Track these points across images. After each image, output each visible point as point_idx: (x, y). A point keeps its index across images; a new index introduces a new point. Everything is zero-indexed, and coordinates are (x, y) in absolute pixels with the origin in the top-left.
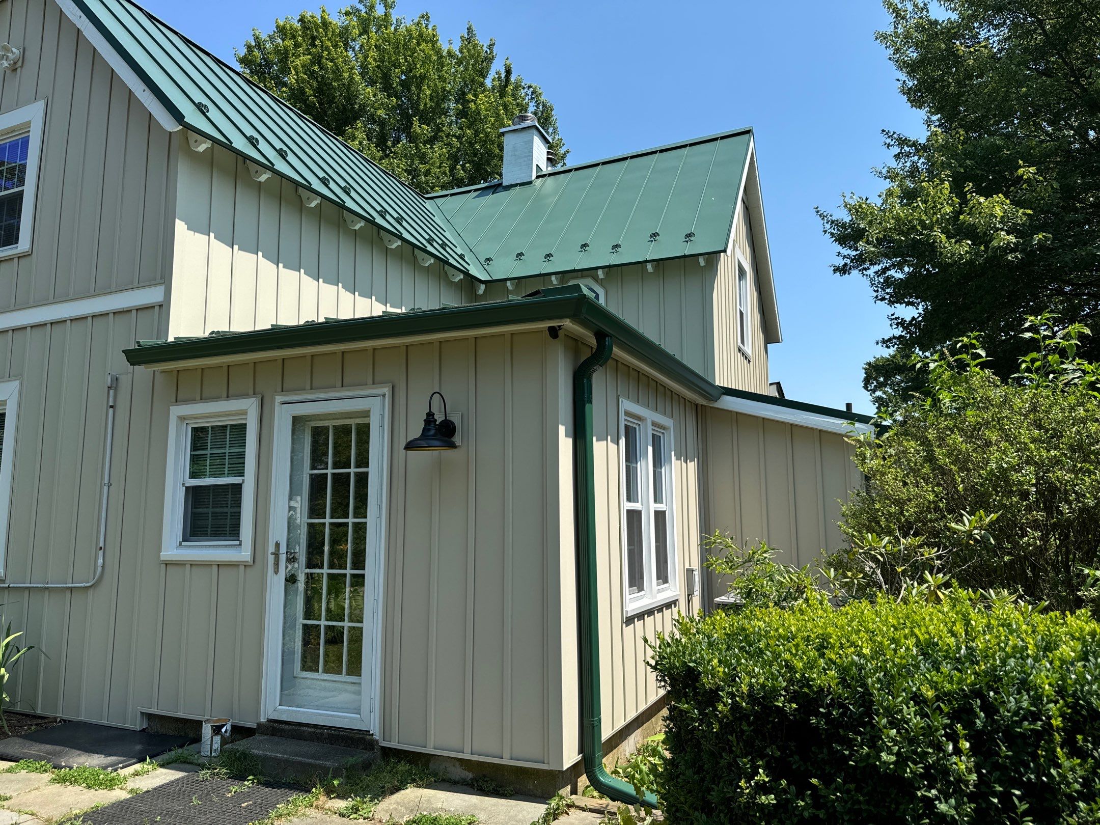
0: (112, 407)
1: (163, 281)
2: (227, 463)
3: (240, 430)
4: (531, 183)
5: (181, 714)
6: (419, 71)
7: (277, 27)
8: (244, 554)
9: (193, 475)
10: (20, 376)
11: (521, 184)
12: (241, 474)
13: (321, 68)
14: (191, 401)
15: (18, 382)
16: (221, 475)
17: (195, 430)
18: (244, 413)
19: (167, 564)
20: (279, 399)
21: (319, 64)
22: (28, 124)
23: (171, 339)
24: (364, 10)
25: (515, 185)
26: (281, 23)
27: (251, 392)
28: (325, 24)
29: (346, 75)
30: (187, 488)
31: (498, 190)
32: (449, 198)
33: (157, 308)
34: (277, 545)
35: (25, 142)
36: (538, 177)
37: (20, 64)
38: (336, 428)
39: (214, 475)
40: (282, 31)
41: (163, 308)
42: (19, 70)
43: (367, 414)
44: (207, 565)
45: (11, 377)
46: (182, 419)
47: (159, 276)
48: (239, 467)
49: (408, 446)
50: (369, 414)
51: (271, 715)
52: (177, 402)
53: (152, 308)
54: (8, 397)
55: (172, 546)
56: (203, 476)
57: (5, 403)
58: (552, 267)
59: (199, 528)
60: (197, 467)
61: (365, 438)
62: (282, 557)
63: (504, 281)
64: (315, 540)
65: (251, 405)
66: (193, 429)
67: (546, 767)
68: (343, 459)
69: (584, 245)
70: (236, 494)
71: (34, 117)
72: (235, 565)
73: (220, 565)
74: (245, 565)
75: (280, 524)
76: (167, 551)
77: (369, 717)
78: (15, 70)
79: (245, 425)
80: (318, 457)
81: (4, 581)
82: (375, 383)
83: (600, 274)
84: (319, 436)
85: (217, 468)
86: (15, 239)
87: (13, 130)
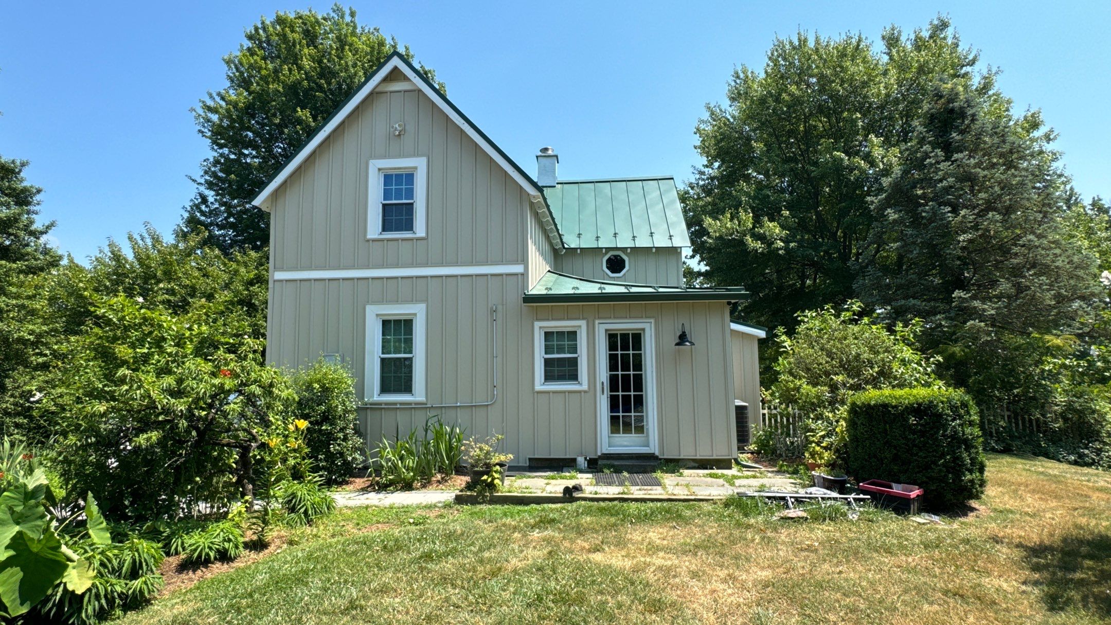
0: (495, 320)
1: (524, 262)
2: (567, 348)
3: (573, 335)
4: (555, 187)
5: (552, 457)
8: (585, 387)
9: (546, 353)
10: (426, 301)
11: (550, 187)
12: (576, 352)
14: (548, 320)
15: (423, 306)
16: (564, 353)
17: (546, 333)
18: (580, 327)
19: (538, 392)
20: (597, 322)
22: (414, 168)
23: (530, 292)
25: (546, 187)
27: (582, 318)
30: (545, 359)
33: (520, 275)
34: (603, 383)
35: (411, 177)
36: (557, 184)
37: (403, 133)
38: (621, 334)
39: (558, 353)
41: (524, 275)
44: (564, 392)
45: (418, 301)
46: (540, 327)
47: (522, 259)
48: (574, 349)
49: (677, 344)
50: (644, 330)
51: (605, 451)
52: (537, 320)
53: (516, 274)
54: (418, 312)
55: (540, 384)
56: (553, 353)
57: (415, 314)
58: (603, 244)
59: (549, 377)
60: (548, 350)
61: (637, 339)
62: (605, 388)
63: (577, 248)
64: (613, 381)
65: (583, 323)
66: (545, 333)
67: (730, 457)
68: (625, 347)
69: (615, 234)
70: (574, 362)
71: (419, 164)
72: (580, 392)
73: (570, 392)
74: (585, 392)
75: (603, 374)
76: (538, 387)
77: (653, 448)
78: (399, 135)
79: (576, 332)
80: (612, 346)
81: (426, 404)
82: (646, 317)
83: (629, 250)
84: (612, 338)
85: (560, 350)
86: (410, 228)
87: (399, 168)
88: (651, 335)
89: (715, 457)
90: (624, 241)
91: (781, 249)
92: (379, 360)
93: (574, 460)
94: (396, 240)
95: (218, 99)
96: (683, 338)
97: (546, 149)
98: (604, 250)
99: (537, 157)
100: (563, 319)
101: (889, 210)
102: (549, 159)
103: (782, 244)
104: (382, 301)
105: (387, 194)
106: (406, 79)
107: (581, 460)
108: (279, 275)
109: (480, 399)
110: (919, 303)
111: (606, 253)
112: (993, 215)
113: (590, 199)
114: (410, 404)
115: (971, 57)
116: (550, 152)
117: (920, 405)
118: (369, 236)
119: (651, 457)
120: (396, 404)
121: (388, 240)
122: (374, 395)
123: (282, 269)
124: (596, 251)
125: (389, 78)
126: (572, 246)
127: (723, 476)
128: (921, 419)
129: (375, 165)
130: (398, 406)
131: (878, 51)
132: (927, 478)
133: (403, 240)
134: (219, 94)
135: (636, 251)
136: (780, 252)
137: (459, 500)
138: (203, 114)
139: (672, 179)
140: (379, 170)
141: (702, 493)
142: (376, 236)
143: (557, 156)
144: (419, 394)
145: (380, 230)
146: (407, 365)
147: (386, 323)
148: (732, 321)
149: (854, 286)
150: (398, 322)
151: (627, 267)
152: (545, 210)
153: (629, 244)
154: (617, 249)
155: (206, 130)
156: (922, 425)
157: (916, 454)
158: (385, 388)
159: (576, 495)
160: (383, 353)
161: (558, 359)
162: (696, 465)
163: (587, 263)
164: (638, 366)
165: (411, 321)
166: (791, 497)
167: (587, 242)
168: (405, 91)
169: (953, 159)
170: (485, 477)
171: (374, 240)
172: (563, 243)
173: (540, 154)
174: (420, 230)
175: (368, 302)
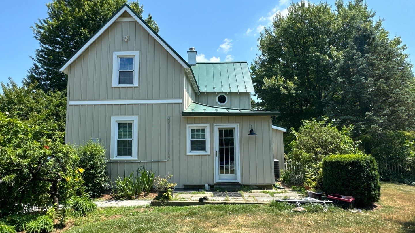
0: (169, 124)
1: (182, 98)
2: (201, 136)
3: (203, 130)
5: (194, 184)
8: (209, 153)
9: (192, 138)
10: (139, 115)
11: (193, 65)
12: (205, 138)
14: (192, 123)
15: (137, 117)
18: (207, 127)
19: (188, 156)
20: (214, 124)
22: (134, 56)
23: (185, 112)
27: (208, 123)
30: (191, 141)
34: (217, 151)
35: (132, 60)
37: (128, 40)
41: (182, 104)
44: (199, 156)
45: (135, 115)
46: (189, 127)
47: (180, 97)
48: (204, 136)
49: (249, 135)
50: (234, 128)
51: (217, 182)
52: (188, 124)
53: (179, 103)
54: (135, 120)
55: (189, 152)
56: (195, 138)
57: (133, 121)
58: (216, 90)
59: (193, 149)
61: (232, 132)
62: (218, 154)
63: (205, 92)
64: (221, 150)
65: (208, 125)
66: (191, 129)
67: (272, 184)
68: (226, 136)
69: (222, 86)
70: (204, 142)
71: (136, 54)
72: (206, 155)
73: (202, 155)
74: (209, 155)
75: (217, 148)
76: (188, 153)
77: (239, 180)
78: (127, 41)
79: (205, 129)
80: (221, 135)
81: (138, 161)
82: (236, 123)
83: (228, 93)
84: (221, 132)
85: (198, 137)
86: (131, 82)
87: (127, 56)
88: (238, 131)
89: (265, 184)
90: (226, 89)
91: (294, 93)
92: (117, 141)
93: (204, 186)
94: (125, 87)
95: (43, 22)
96: (252, 133)
97: (192, 49)
98: (217, 93)
99: (188, 52)
100: (199, 123)
101: (339, 78)
102: (193, 53)
103: (294, 91)
104: (118, 115)
105: (121, 67)
106: (130, 16)
107: (207, 186)
108: (71, 103)
109: (162, 158)
110: (352, 117)
111: (218, 95)
112: (382, 80)
113: (211, 70)
114: (131, 161)
115: (372, 14)
116: (193, 50)
117: (353, 161)
118: (113, 86)
119: (237, 184)
120: (124, 161)
121: (122, 88)
122: (114, 156)
123: (73, 100)
124: (214, 93)
125: (122, 16)
126: (203, 91)
127: (269, 192)
128: (354, 168)
129: (116, 54)
130: (125, 162)
131: (333, 10)
132: (356, 193)
133: (128, 87)
134: (44, 20)
135: (231, 93)
136: (294, 95)
137: (153, 204)
138: (37, 30)
139: (247, 62)
140: (118, 56)
141: (260, 200)
142: (116, 86)
143: (196, 52)
144: (135, 156)
145: (118, 83)
146: (130, 143)
147: (120, 125)
148: (272, 125)
149: (324, 110)
150: (125, 124)
151: (227, 101)
152: (192, 75)
153: (228, 90)
154: (222, 92)
155: (38, 37)
156: (354, 170)
157: (352, 183)
158: (119, 154)
159: (205, 201)
160: (119, 138)
161: (197, 141)
162: (257, 187)
163: (210, 99)
164: (232, 144)
165: (131, 124)
166: (299, 202)
167: (210, 90)
168: (130, 22)
169: (365, 56)
170: (165, 194)
171: (115, 88)
172: (199, 90)
173: (189, 50)
174: (136, 83)
175: (112, 115)
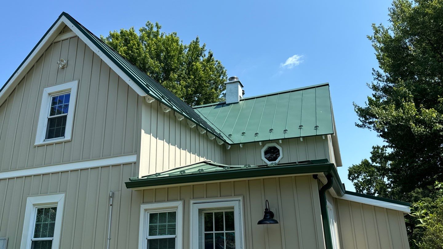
0: (111, 205)
1: (136, 153)
2: (167, 229)
3: (173, 215)
4: (238, 103)
6: (172, 53)
7: (110, 34)
9: (150, 235)
10: (65, 191)
11: (234, 103)
12: (174, 233)
13: (132, 52)
14: (151, 202)
15: (64, 194)
16: (165, 234)
18: (177, 207)
20: (192, 202)
21: (131, 50)
22: (70, 89)
23: (140, 177)
24: (148, 29)
25: (232, 104)
26: (112, 33)
27: (179, 198)
28: (131, 34)
29: (143, 55)
30: (148, 240)
31: (224, 105)
32: (203, 108)
33: (133, 164)
35: (68, 97)
36: (240, 100)
37: (66, 66)
38: (215, 213)
39: (161, 234)
40: (112, 36)
41: (136, 164)
42: (65, 68)
43: (233, 208)
45: (60, 192)
46: (146, 210)
47: (134, 151)
48: (173, 230)
49: (262, 222)
52: (143, 203)
54: (60, 201)
56: (156, 235)
57: (57, 203)
58: (260, 138)
60: (152, 231)
61: (229, 218)
63: (239, 144)
65: (180, 204)
66: (150, 214)
68: (219, 226)
69: (271, 130)
70: (173, 242)
71: (74, 87)
78: (63, 68)
79: (176, 212)
80: (208, 226)
82: (235, 195)
83: (280, 141)
84: (207, 217)
85: (162, 231)
86: (63, 135)
87: (62, 91)
88: (240, 213)
94: (52, 144)
96: (266, 217)
97: (233, 78)
98: (260, 143)
100: (164, 201)
102: (234, 84)
104: (36, 194)
105: (53, 111)
106: (70, 30)
111: (263, 146)
118: (36, 143)
121: (47, 145)
124: (256, 145)
125: (63, 32)
126: (234, 142)
129: (46, 92)
133: (56, 143)
135: (287, 141)
139: (328, 85)
140: (50, 94)
142: (40, 143)
145: (44, 138)
147: (40, 211)
150: (47, 210)
151: (282, 156)
153: (281, 136)
154: (272, 141)
161: (161, 240)
165: (55, 208)
167: (249, 138)
168: (69, 38)
171: (38, 146)
172: (224, 140)
174: (68, 135)
175: (29, 195)
